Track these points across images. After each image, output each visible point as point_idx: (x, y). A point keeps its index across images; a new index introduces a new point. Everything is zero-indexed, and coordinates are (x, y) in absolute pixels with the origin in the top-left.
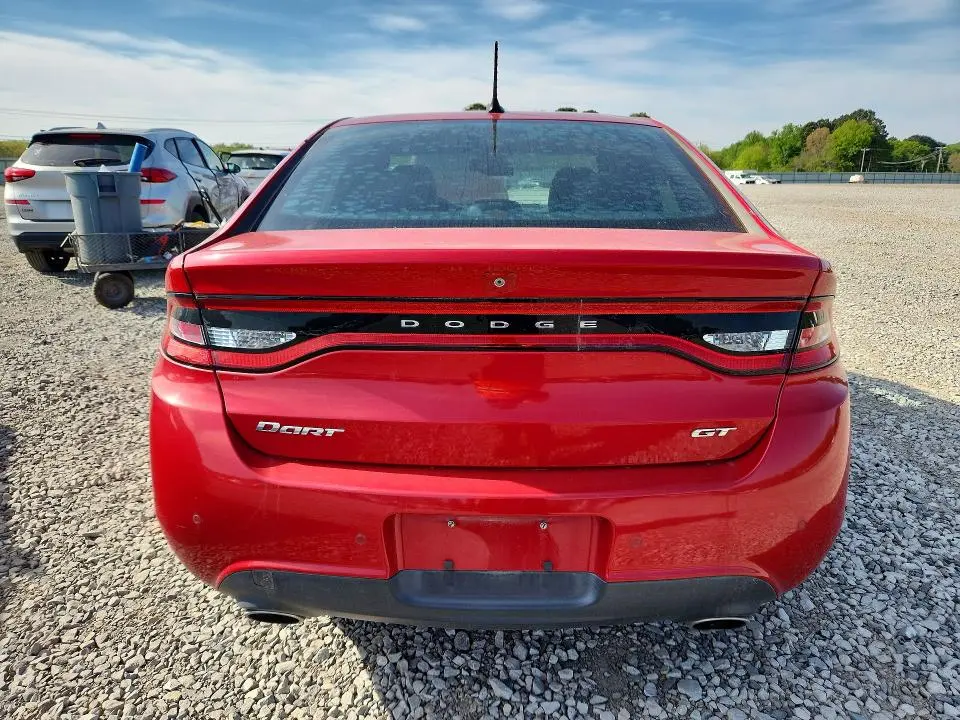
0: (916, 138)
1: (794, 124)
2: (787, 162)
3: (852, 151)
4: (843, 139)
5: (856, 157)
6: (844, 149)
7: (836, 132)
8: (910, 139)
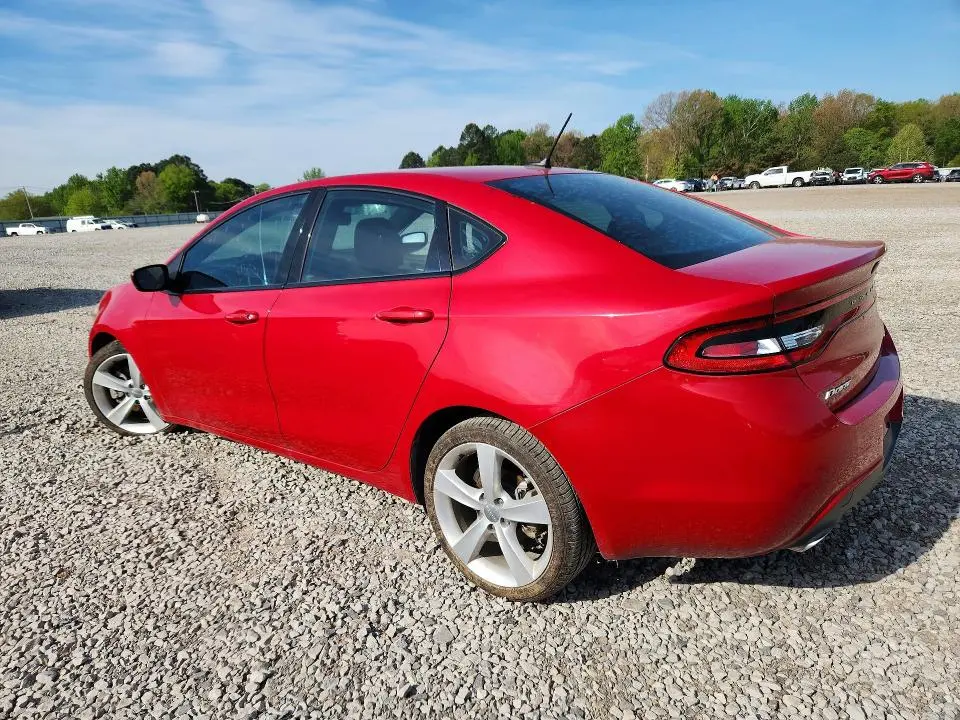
0: (229, 181)
1: (118, 168)
2: (123, 206)
3: (182, 193)
4: (170, 182)
5: (188, 198)
6: (174, 192)
7: (162, 175)
8: (225, 182)
